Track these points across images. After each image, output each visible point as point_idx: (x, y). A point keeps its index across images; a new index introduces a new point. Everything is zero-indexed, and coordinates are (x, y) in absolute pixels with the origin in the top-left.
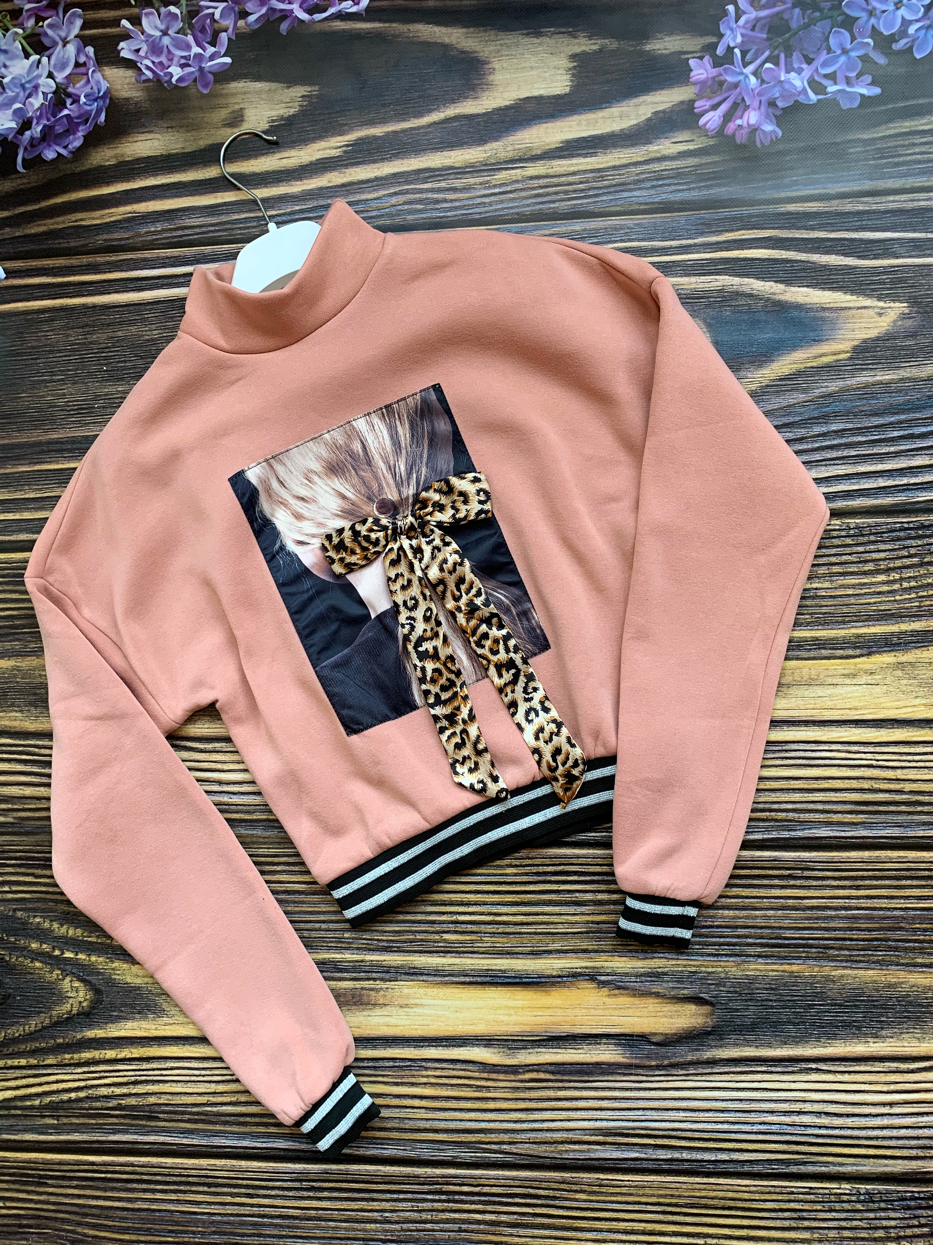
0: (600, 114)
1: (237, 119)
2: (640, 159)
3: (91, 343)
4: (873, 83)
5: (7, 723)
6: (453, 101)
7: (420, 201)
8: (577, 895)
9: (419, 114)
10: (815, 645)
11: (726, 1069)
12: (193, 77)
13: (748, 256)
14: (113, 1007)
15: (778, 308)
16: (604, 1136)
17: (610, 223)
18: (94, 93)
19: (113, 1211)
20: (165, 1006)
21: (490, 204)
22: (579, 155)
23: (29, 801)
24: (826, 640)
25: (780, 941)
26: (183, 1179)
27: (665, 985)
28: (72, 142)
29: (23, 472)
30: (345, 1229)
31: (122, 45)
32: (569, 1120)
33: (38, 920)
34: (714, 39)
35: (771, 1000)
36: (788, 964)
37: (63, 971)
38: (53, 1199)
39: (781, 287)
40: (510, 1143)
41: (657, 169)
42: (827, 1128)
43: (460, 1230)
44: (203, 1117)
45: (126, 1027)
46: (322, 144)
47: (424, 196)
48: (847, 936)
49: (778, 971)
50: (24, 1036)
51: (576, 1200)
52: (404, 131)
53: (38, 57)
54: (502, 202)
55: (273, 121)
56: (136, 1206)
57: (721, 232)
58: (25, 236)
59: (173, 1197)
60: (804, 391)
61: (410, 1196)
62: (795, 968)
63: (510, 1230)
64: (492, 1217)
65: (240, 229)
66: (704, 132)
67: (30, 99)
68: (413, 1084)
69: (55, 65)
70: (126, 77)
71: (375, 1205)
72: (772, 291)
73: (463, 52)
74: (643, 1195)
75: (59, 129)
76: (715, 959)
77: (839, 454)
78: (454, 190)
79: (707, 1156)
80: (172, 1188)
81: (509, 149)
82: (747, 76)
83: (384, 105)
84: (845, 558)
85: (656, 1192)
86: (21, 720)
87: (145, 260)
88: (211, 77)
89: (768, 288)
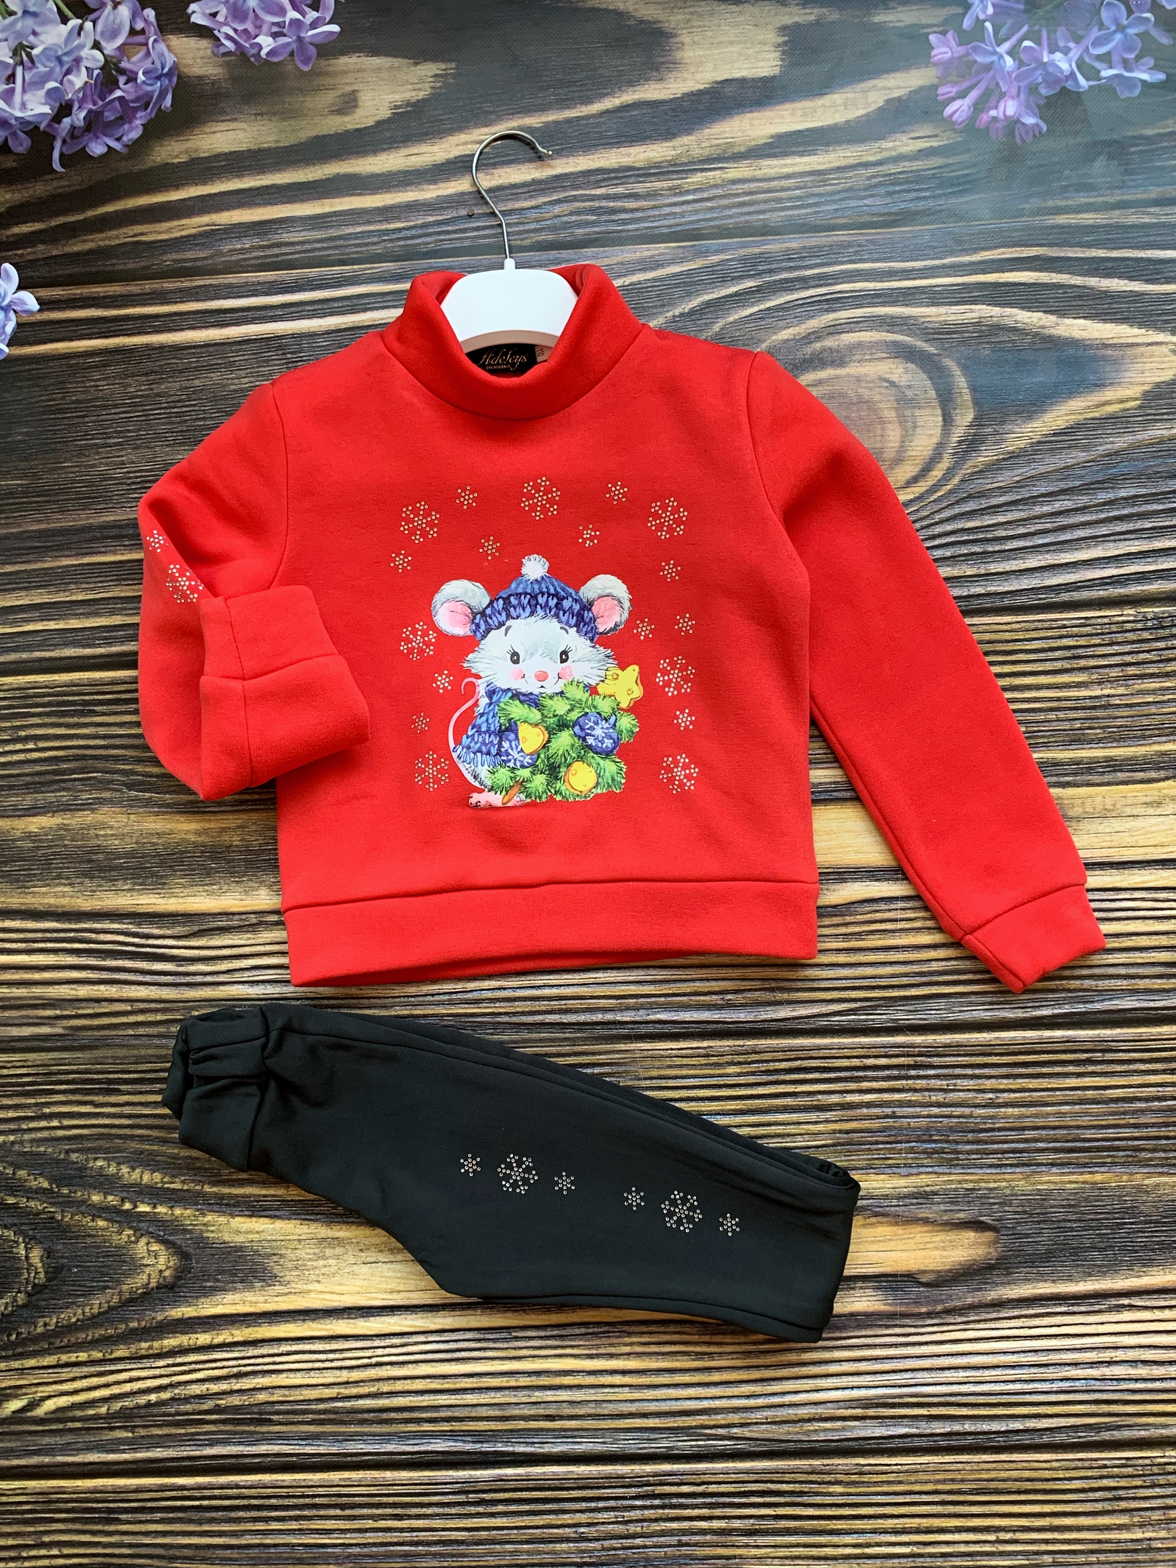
0: (819, 102)
1: (349, 103)
2: (872, 159)
3: (158, 395)
4: (1155, 68)
5: (52, 901)
6: (631, 83)
7: (592, 211)
8: (820, 1097)
9: (588, 100)
10: (1109, 766)
11: (1016, 1312)
12: (289, 50)
13: (1011, 280)
14: (206, 1275)
15: (1048, 346)
16: (863, 1408)
17: (835, 239)
18: (157, 69)
19: (211, 1550)
20: (277, 1270)
21: (682, 214)
22: (794, 153)
23: (84, 1004)
24: (1123, 760)
25: (1078, 1144)
26: (307, 1501)
27: (935, 1208)
28: (128, 133)
29: (67, 566)
30: (528, 1552)
31: (193, 7)
32: (817, 1391)
33: (100, 1163)
34: (960, 10)
35: (1069, 1221)
36: (1090, 1173)
37: (136, 1230)
38: (127, 1539)
39: (1053, 318)
40: (742, 1425)
41: (893, 171)
42: (1145, 1380)
43: (681, 1544)
44: (331, 1416)
45: (225, 1301)
46: (463, 137)
47: (597, 204)
48: (1162, 1134)
49: (1077, 1182)
50: (82, 1321)
51: (830, 1494)
52: (569, 121)
53: (80, 21)
54: (697, 212)
55: (396, 107)
56: (243, 1541)
57: (975, 251)
58: (66, 255)
59: (294, 1525)
60: (1086, 448)
61: (612, 1503)
62: (1098, 1177)
63: (745, 1540)
64: (722, 1524)
65: (356, 246)
66: (949, 124)
67: (70, 77)
68: (612, 1356)
69: (102, 34)
70: (199, 49)
71: (567, 1518)
72: (1041, 323)
73: (642, 22)
74: (916, 1482)
75: (109, 116)
76: (998, 1171)
77: (1130, 526)
78: (635, 196)
79: (995, 1426)
80: (291, 1513)
81: (704, 145)
82: (1001, 57)
83: (542, 89)
84: (1142, 656)
85: (931, 1477)
86: (72, 897)
87: (230, 286)
88: (313, 51)
89: (1035, 320)
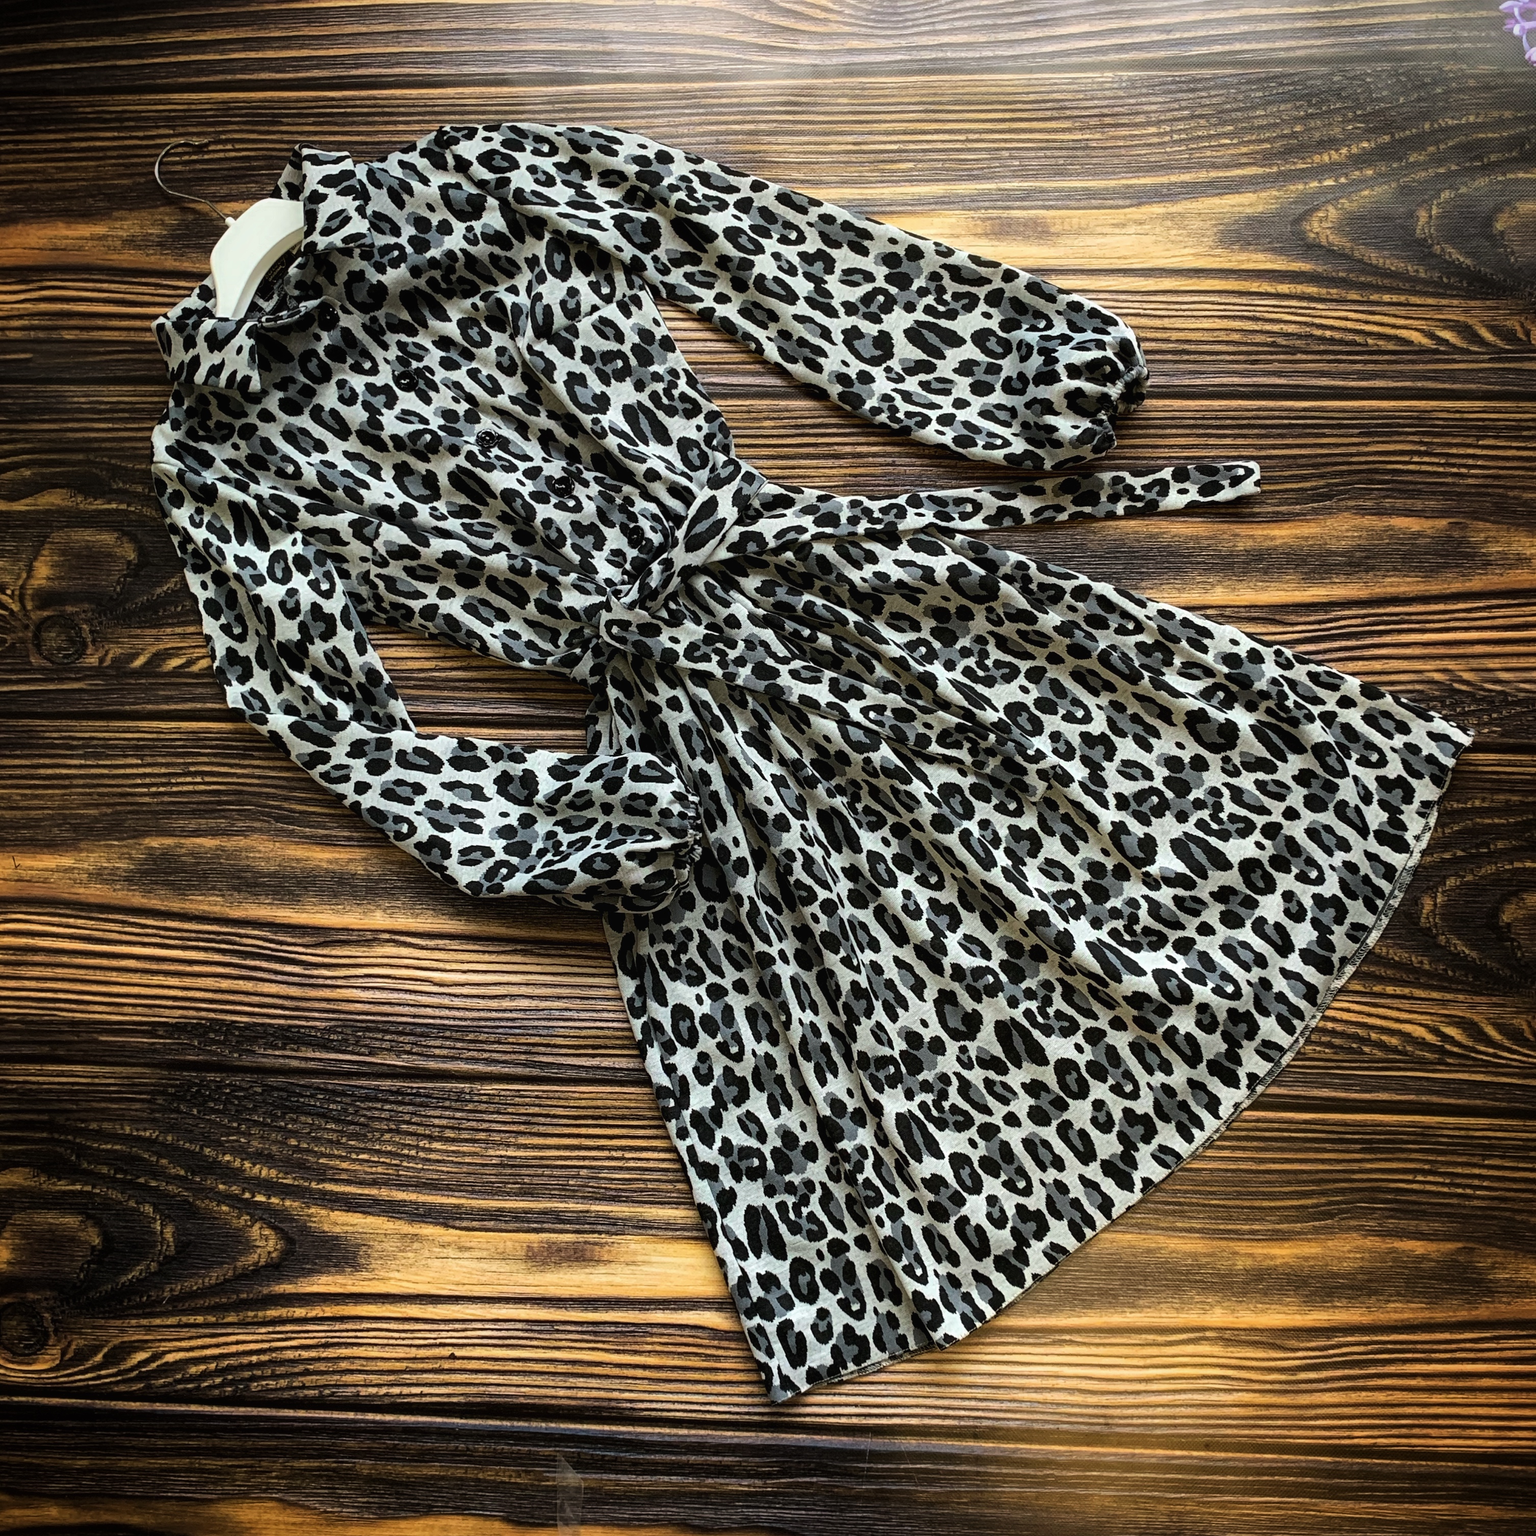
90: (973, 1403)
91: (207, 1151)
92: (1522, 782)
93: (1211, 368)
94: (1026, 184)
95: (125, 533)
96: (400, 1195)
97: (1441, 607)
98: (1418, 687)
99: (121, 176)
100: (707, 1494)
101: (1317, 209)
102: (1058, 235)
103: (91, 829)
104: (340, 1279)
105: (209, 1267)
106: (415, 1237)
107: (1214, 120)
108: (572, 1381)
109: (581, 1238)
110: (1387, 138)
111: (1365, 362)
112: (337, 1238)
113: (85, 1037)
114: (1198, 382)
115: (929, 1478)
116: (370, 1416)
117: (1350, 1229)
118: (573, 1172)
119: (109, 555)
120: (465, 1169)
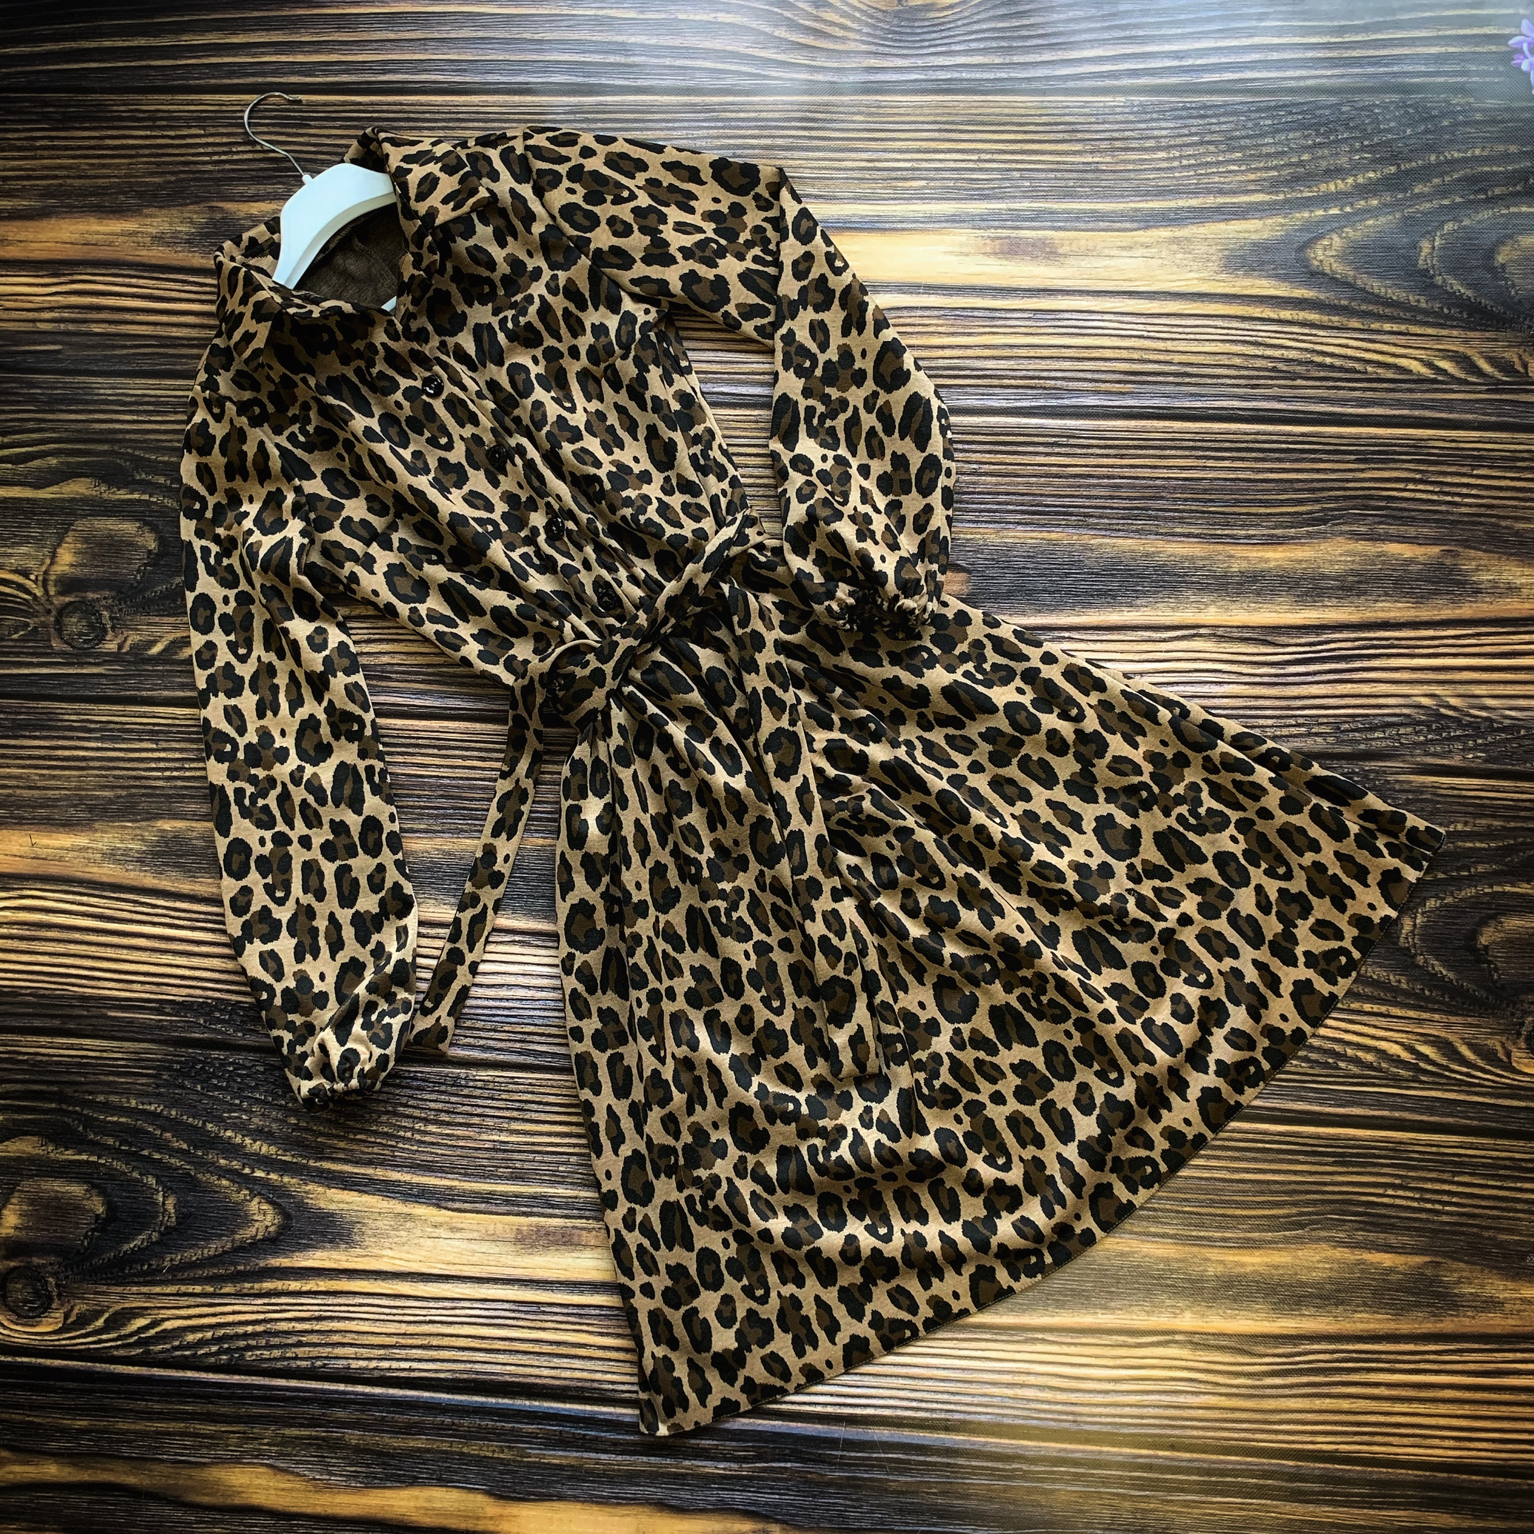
90: (945, 1397)
91: (209, 1126)
92: (1505, 807)
93: (1212, 391)
94: (1035, 205)
95: (146, 523)
96: (395, 1175)
97: (1431, 633)
98: (1405, 711)
99: (152, 174)
100: (684, 1476)
101: (1321, 237)
102: (1065, 256)
103: (105, 810)
104: (334, 1255)
105: (207, 1239)
106: (409, 1217)
107: (1222, 147)
108: (556, 1362)
109: (569, 1223)
110: (1393, 169)
111: (1365, 390)
112: (332, 1215)
113: (95, 1012)
114: (1199, 404)
115: (901, 1467)
116: (360, 1388)
117: (1320, 1239)
118: (564, 1158)
119: (131, 544)
120: (459, 1152)
